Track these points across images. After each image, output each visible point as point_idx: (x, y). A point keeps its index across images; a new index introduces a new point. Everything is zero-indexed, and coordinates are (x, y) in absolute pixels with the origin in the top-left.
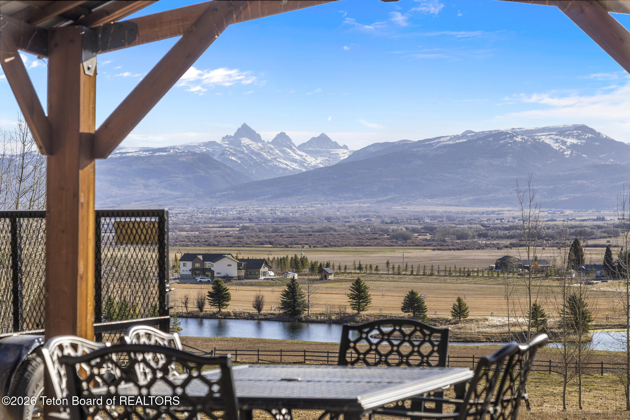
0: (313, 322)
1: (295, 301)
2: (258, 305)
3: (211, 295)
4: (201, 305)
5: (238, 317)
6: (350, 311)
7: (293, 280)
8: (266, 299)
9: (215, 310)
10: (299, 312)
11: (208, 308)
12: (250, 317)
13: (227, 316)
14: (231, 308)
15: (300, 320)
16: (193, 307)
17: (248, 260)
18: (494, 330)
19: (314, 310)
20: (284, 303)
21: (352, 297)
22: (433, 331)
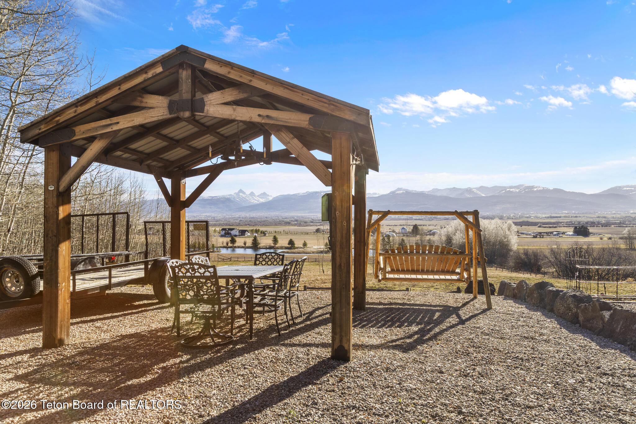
0: (261, 248)
1: (256, 242)
2: (245, 244)
3: (230, 241)
4: (227, 244)
5: (239, 247)
6: (272, 245)
7: (255, 236)
8: (247, 242)
9: (232, 245)
10: (257, 246)
11: (230, 245)
12: (243, 247)
13: (235, 247)
14: (237, 244)
15: (258, 248)
16: (225, 245)
17: (242, 230)
18: (315, 250)
19: (261, 245)
20: (253, 243)
21: (273, 241)
22: (280, 255)
